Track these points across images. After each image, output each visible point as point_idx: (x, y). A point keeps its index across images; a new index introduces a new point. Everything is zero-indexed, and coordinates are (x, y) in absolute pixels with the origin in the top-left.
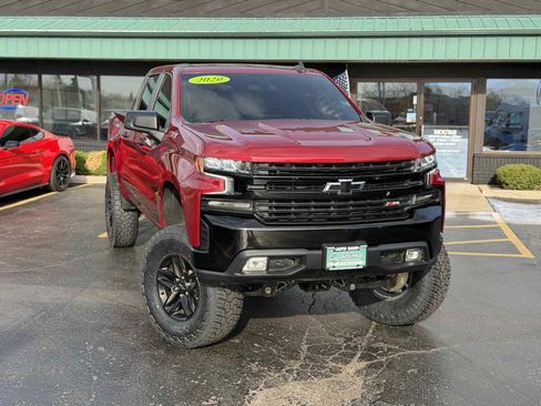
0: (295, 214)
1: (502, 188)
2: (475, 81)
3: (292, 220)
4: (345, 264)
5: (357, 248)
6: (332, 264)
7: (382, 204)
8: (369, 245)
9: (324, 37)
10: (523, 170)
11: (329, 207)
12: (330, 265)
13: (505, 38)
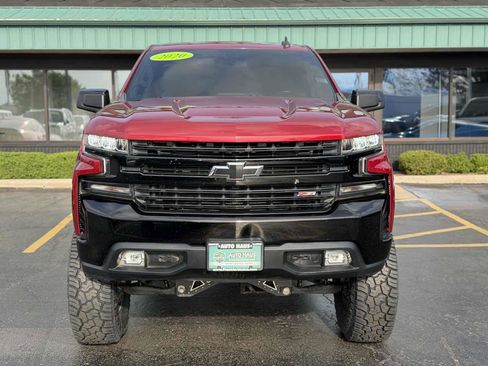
0: (180, 202)
1: (406, 174)
2: (372, 71)
3: (176, 209)
4: (233, 264)
5: (248, 246)
6: (216, 264)
7: (292, 194)
8: (266, 244)
9: (229, 26)
10: (426, 156)
11: (221, 195)
12: (214, 265)
13: (395, 28)
